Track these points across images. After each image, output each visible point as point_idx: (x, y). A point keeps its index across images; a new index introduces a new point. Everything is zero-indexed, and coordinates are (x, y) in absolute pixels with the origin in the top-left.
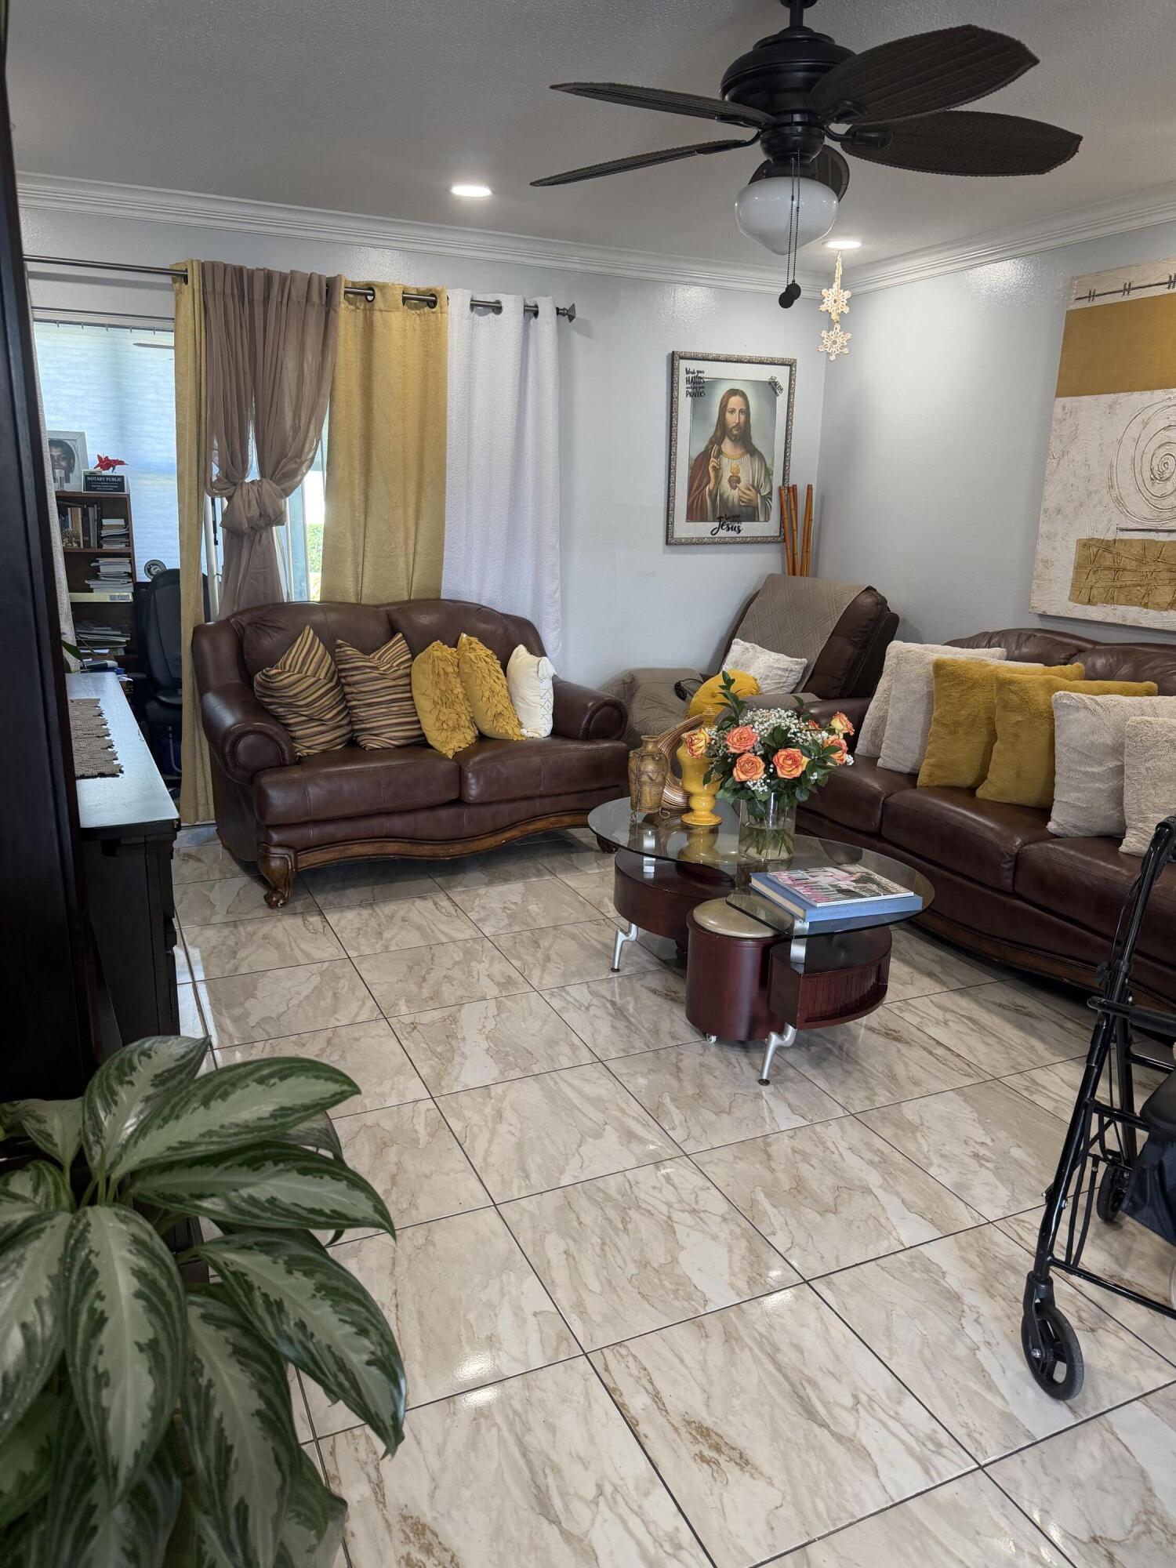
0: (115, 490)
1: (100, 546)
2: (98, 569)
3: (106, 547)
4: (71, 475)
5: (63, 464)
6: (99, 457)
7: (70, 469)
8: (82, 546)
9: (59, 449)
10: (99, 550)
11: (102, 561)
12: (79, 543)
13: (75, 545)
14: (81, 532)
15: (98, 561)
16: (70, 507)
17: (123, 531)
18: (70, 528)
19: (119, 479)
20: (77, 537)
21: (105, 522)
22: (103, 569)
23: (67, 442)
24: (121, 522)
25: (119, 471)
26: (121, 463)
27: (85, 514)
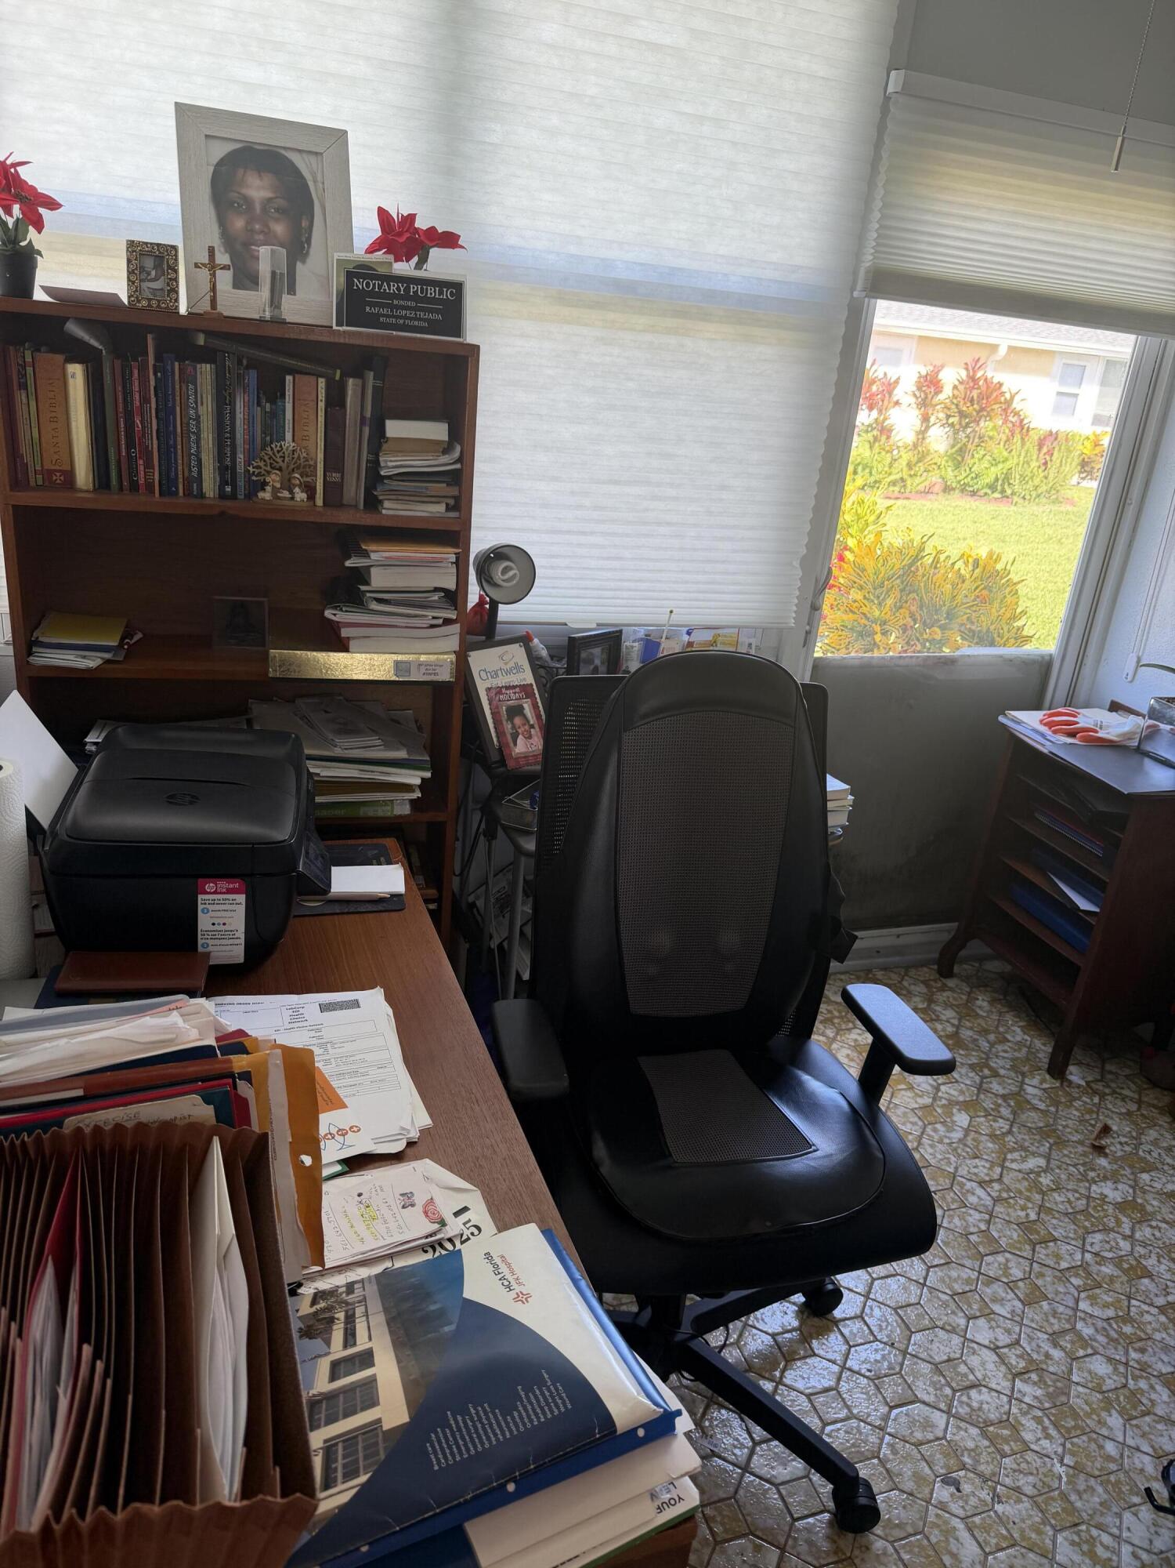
0: (433, 328)
1: (372, 503)
2: (361, 576)
3: (392, 509)
4: (299, 265)
5: (279, 228)
6: (383, 214)
7: (298, 247)
8: (319, 501)
9: (268, 179)
10: (368, 520)
11: (379, 553)
12: (310, 490)
13: (300, 495)
14: (321, 456)
15: (366, 554)
16: (293, 372)
17: (444, 462)
18: (288, 442)
19: (447, 294)
20: (308, 470)
21: (395, 428)
22: (379, 579)
23: (295, 158)
24: (438, 431)
25: (440, 264)
26: (449, 240)
27: (336, 400)
